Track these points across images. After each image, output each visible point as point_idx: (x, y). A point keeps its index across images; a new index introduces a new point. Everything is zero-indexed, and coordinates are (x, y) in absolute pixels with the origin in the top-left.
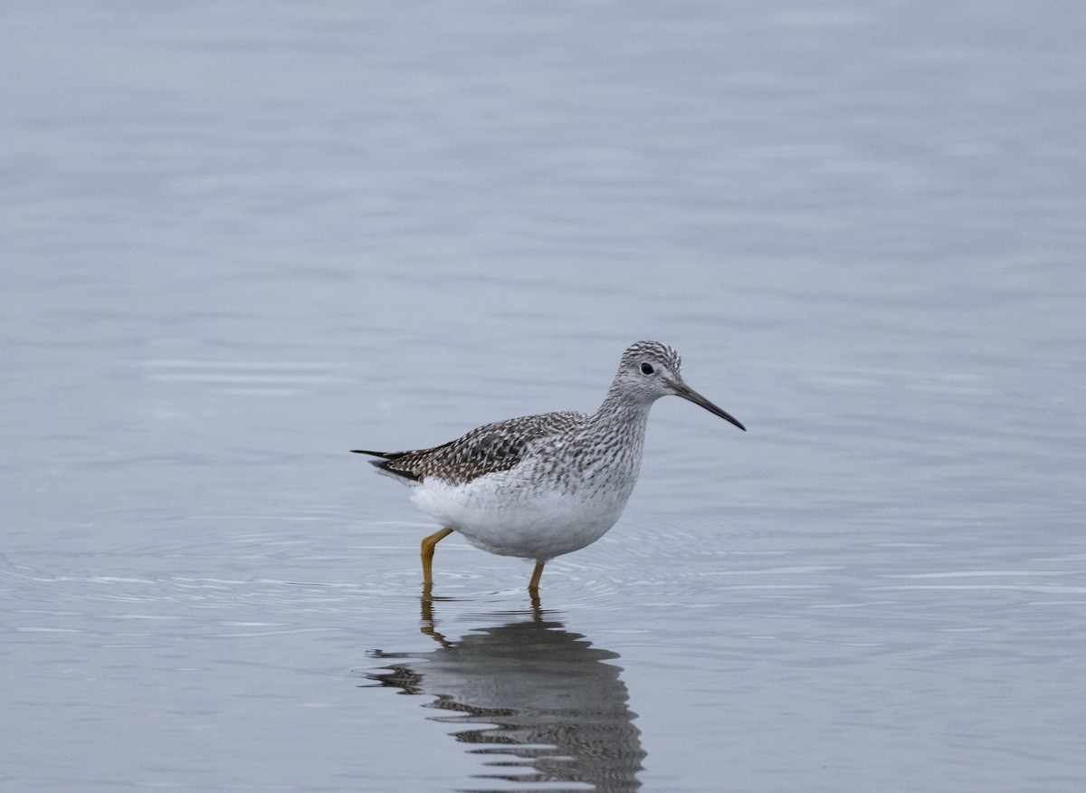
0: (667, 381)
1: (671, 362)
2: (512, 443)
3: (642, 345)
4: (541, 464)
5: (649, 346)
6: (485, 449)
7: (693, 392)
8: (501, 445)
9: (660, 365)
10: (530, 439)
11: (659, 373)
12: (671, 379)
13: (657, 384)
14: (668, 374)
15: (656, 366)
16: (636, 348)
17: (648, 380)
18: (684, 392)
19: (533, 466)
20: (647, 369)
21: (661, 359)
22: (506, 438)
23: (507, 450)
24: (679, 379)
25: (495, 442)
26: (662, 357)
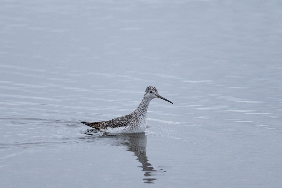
0: (156, 95)
1: (156, 91)
2: (124, 124)
3: (150, 87)
4: (132, 126)
5: (152, 87)
6: (118, 125)
7: (161, 97)
8: (122, 124)
9: (154, 91)
10: (128, 122)
11: (154, 93)
12: (156, 94)
13: (154, 95)
14: (156, 93)
15: (153, 92)
16: (148, 88)
17: (152, 95)
18: (159, 97)
19: (130, 127)
20: (151, 92)
21: (154, 90)
22: (123, 123)
23: (123, 125)
24: (158, 94)
25: (120, 123)
26: (155, 90)
